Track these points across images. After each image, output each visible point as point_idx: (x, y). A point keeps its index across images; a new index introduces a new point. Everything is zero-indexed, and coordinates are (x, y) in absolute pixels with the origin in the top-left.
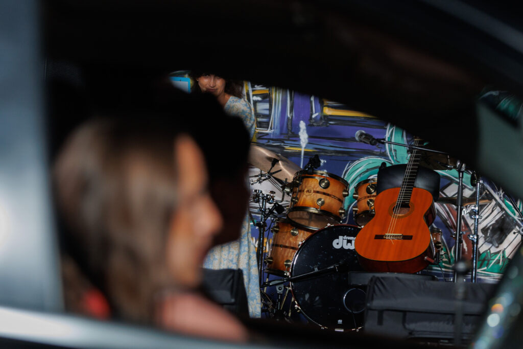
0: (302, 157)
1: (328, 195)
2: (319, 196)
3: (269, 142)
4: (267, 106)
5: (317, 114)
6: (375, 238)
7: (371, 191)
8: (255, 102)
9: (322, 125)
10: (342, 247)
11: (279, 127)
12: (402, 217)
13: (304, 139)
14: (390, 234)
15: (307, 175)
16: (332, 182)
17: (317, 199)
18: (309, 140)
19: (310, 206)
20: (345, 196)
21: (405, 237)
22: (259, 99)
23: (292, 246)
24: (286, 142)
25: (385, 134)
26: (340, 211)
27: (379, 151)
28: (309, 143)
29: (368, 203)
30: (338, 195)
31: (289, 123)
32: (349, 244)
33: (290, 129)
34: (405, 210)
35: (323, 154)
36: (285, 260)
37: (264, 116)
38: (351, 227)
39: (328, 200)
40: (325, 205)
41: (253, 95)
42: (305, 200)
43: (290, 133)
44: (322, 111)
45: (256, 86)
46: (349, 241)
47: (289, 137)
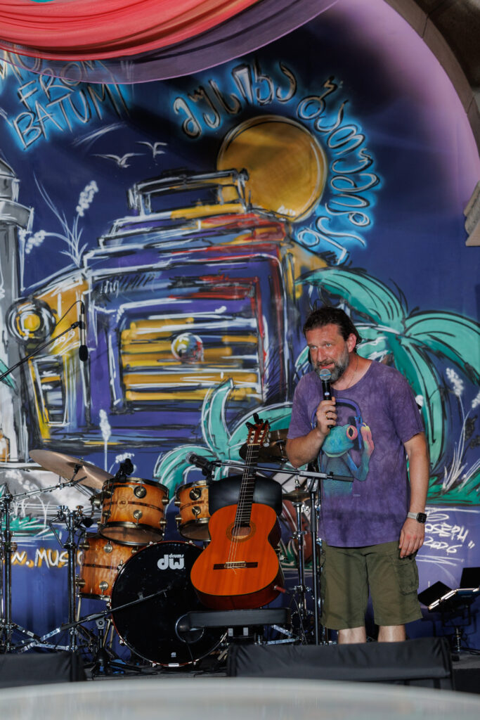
0: (106, 452)
1: (146, 505)
2: (135, 507)
3: (65, 437)
4: (59, 395)
5: (119, 400)
6: (214, 569)
7: (195, 497)
8: (45, 392)
9: (126, 412)
10: (169, 567)
11: (75, 419)
12: (243, 540)
13: (106, 430)
14: (231, 563)
15: (118, 484)
16: (149, 490)
17: (133, 511)
18: (112, 432)
19: (126, 521)
20: (165, 504)
21: (251, 565)
22: (49, 387)
23: (107, 565)
24: (85, 435)
25: (200, 417)
26: (161, 522)
27: (194, 437)
28: (112, 435)
29: (194, 511)
30: (157, 504)
31: (88, 413)
32: (177, 563)
33: (88, 420)
34: (245, 529)
35: (130, 446)
36: (100, 582)
37: (57, 407)
38: (177, 543)
39: (146, 511)
40: (143, 518)
41: (42, 384)
42: (119, 513)
43: (89, 425)
44: (124, 396)
45: (44, 373)
46: (176, 560)
47: (89, 430)
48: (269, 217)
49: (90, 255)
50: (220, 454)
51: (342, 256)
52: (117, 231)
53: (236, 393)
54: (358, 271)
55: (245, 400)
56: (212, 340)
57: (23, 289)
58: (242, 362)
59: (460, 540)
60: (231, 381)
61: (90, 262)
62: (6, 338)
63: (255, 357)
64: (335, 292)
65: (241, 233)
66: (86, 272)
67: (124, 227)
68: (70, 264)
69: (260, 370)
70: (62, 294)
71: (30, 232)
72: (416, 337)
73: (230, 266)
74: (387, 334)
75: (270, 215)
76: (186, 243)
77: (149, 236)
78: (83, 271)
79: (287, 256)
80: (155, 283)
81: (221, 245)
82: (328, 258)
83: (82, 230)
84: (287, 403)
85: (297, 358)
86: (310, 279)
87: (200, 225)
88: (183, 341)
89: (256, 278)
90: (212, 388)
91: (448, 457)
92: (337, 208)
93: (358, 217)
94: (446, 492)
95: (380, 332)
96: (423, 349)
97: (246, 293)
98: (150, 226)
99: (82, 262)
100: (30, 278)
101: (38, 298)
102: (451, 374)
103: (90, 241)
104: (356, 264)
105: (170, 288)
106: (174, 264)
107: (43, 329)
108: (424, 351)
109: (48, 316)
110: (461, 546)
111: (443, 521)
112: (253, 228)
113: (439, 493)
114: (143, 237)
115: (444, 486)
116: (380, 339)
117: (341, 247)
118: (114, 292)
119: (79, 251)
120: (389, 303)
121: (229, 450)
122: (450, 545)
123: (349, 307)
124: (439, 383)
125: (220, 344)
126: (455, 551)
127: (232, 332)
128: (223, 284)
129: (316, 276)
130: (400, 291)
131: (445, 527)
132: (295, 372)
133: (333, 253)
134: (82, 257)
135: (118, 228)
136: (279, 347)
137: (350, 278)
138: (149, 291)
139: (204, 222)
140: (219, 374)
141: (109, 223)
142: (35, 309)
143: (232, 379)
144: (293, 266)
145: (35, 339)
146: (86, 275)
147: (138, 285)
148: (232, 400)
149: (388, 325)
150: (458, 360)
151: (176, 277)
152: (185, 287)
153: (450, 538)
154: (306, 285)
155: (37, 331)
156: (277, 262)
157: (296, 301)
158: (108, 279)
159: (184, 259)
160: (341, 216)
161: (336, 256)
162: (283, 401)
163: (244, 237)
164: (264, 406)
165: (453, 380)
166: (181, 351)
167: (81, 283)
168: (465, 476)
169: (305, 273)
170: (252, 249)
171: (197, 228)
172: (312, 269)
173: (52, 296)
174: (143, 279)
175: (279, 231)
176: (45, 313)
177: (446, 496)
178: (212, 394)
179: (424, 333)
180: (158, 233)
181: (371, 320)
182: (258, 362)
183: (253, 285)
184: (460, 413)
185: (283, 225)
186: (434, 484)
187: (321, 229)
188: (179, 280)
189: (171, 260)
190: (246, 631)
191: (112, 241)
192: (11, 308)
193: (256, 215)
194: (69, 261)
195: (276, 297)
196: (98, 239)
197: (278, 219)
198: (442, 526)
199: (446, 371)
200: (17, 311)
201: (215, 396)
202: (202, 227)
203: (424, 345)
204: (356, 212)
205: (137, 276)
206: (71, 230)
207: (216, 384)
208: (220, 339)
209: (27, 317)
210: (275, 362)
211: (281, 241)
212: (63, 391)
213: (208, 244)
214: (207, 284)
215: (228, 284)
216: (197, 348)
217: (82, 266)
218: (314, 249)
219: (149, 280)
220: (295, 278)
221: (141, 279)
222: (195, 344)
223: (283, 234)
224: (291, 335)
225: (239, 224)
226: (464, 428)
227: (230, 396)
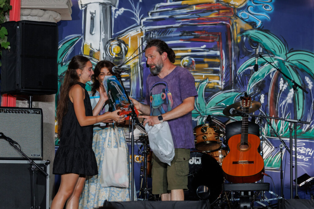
4: (129, 83)
6: (233, 164)
7: (204, 131)
10: (194, 163)
11: (136, 94)
12: (245, 151)
21: (250, 162)
22: (124, 80)
29: (203, 138)
31: (142, 91)
32: (198, 161)
33: (142, 95)
34: (246, 146)
37: (128, 89)
43: (142, 97)
46: (198, 160)
47: (142, 100)
48: (226, 5)
49: (144, 20)
50: (202, 112)
51: (259, 24)
52: (157, 9)
53: (210, 85)
54: (266, 31)
55: (214, 88)
56: (199, 60)
57: (113, 34)
58: (213, 71)
59: (310, 155)
60: (208, 79)
61: (144, 23)
62: (105, 56)
63: (219, 69)
64: (255, 40)
65: (213, 12)
66: (142, 27)
67: (160, 7)
68: (135, 24)
69: (221, 75)
70: (131, 37)
71: (117, 8)
72: (291, 62)
73: (208, 27)
74: (278, 60)
75: (226, 4)
76: (188, 16)
77: (172, 12)
78: (141, 27)
79: (234, 23)
80: (174, 33)
81: (204, 17)
82: (253, 24)
83: (141, 8)
84: (233, 90)
85: (238, 70)
86: (244, 34)
87: (195, 8)
88: (186, 60)
89: (220, 33)
90: (199, 82)
91: (305, 117)
92: (257, 2)
93: (266, 7)
94: (303, 133)
95: (275, 59)
96: (295, 67)
97: (215, 39)
98: (172, 7)
99: (141, 23)
100: (116, 29)
101: (120, 38)
102: (307, 79)
103: (144, 13)
104: (265, 28)
105: (180, 36)
106: (182, 25)
107: (122, 53)
108: (295, 68)
109: (124, 47)
110: (310, 157)
111: (302, 146)
112: (219, 10)
113: (301, 133)
114: (169, 12)
115: (303, 130)
116: (276, 62)
117: (258, 20)
118: (155, 37)
119: (139, 18)
120: (280, 46)
121: (206, 111)
122: (305, 157)
123: (262, 47)
124: (302, 83)
125: (203, 62)
126: (308, 160)
127: (209, 57)
128: (205, 35)
129: (247, 33)
130: (285, 41)
131: (303, 149)
132: (237, 76)
133: (255, 22)
134: (141, 21)
135: (157, 8)
136: (230, 64)
137: (262, 34)
138: (171, 37)
139: (196, 6)
140: (202, 76)
141: (153, 5)
142: (118, 43)
143: (208, 78)
144: (237, 28)
145: (118, 57)
146: (142, 29)
147: (166, 34)
148: (208, 88)
149: (279, 56)
150: (311, 73)
151: (183, 31)
152: (187, 35)
153: (305, 153)
154: (242, 37)
155: (119, 53)
156: (229, 26)
157: (238, 44)
158: (152, 31)
159: (187, 23)
160: (259, 6)
161: (256, 24)
162: (232, 89)
163: (215, 14)
164: (222, 91)
165: (308, 82)
166: (185, 65)
167: (140, 32)
168: (312, 126)
169: (242, 31)
170: (218, 19)
171: (194, 9)
172: (245, 30)
173: (126, 38)
174: (168, 32)
175: (231, 12)
176: (123, 45)
177: (304, 135)
178: (199, 85)
179: (295, 60)
180: (175, 11)
181: (272, 53)
182: (220, 71)
183: (218, 36)
184: (311, 97)
185: (232, 9)
186: (299, 129)
187: (249, 11)
188: (185, 33)
189: (181, 23)
190: (250, 193)
191: (154, 14)
192: (107, 43)
193: (220, 4)
194: (135, 22)
195: (229, 41)
196: (148, 13)
197: (230, 6)
198: (302, 148)
199: (305, 78)
200: (110, 44)
201: (200, 86)
202: (195, 9)
203: (295, 65)
204: (265, 4)
205: (165, 30)
206: (136, 8)
207: (201, 80)
208: (202, 60)
209: (114, 47)
210: (228, 71)
211: (231, 16)
212: (130, 81)
213: (198, 17)
214: (197, 35)
215: (207, 35)
216: (192, 63)
217: (140, 25)
218: (246, 20)
219: (171, 32)
220: (238, 33)
221: (167, 31)
222: (191, 62)
223: (232, 13)
224: (235, 59)
225: (212, 8)
226: (312, 104)
227: (207, 86)
